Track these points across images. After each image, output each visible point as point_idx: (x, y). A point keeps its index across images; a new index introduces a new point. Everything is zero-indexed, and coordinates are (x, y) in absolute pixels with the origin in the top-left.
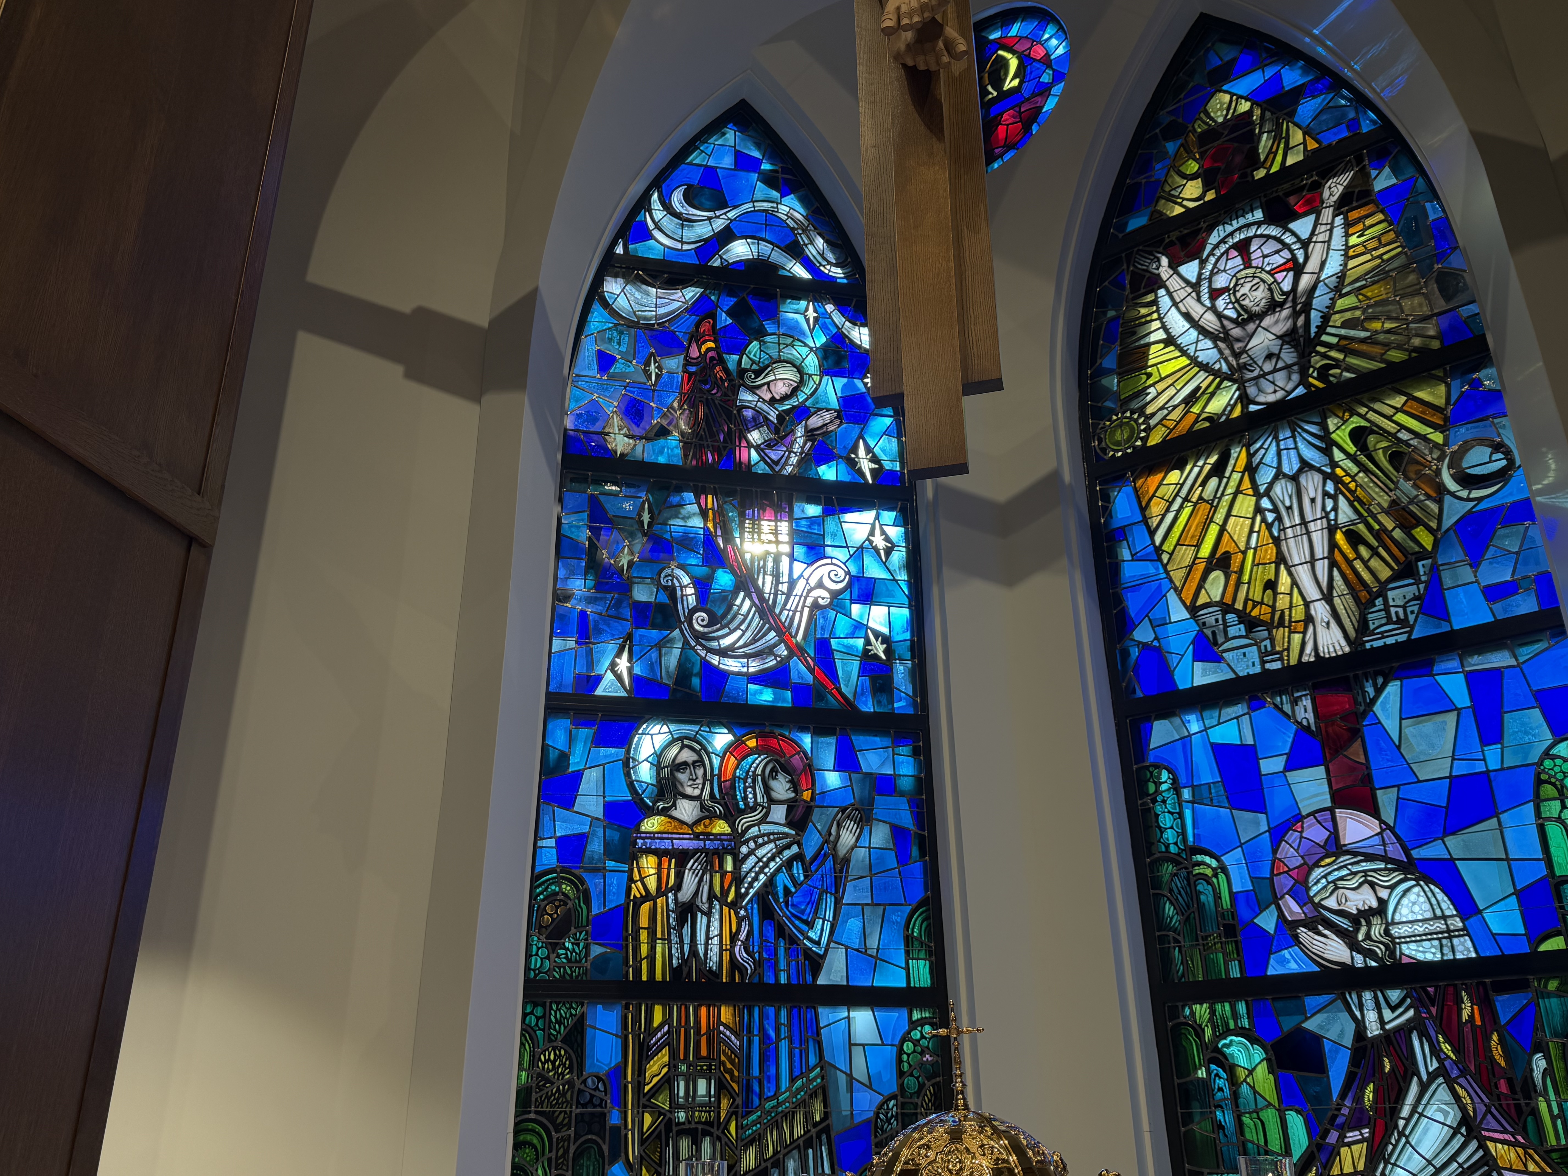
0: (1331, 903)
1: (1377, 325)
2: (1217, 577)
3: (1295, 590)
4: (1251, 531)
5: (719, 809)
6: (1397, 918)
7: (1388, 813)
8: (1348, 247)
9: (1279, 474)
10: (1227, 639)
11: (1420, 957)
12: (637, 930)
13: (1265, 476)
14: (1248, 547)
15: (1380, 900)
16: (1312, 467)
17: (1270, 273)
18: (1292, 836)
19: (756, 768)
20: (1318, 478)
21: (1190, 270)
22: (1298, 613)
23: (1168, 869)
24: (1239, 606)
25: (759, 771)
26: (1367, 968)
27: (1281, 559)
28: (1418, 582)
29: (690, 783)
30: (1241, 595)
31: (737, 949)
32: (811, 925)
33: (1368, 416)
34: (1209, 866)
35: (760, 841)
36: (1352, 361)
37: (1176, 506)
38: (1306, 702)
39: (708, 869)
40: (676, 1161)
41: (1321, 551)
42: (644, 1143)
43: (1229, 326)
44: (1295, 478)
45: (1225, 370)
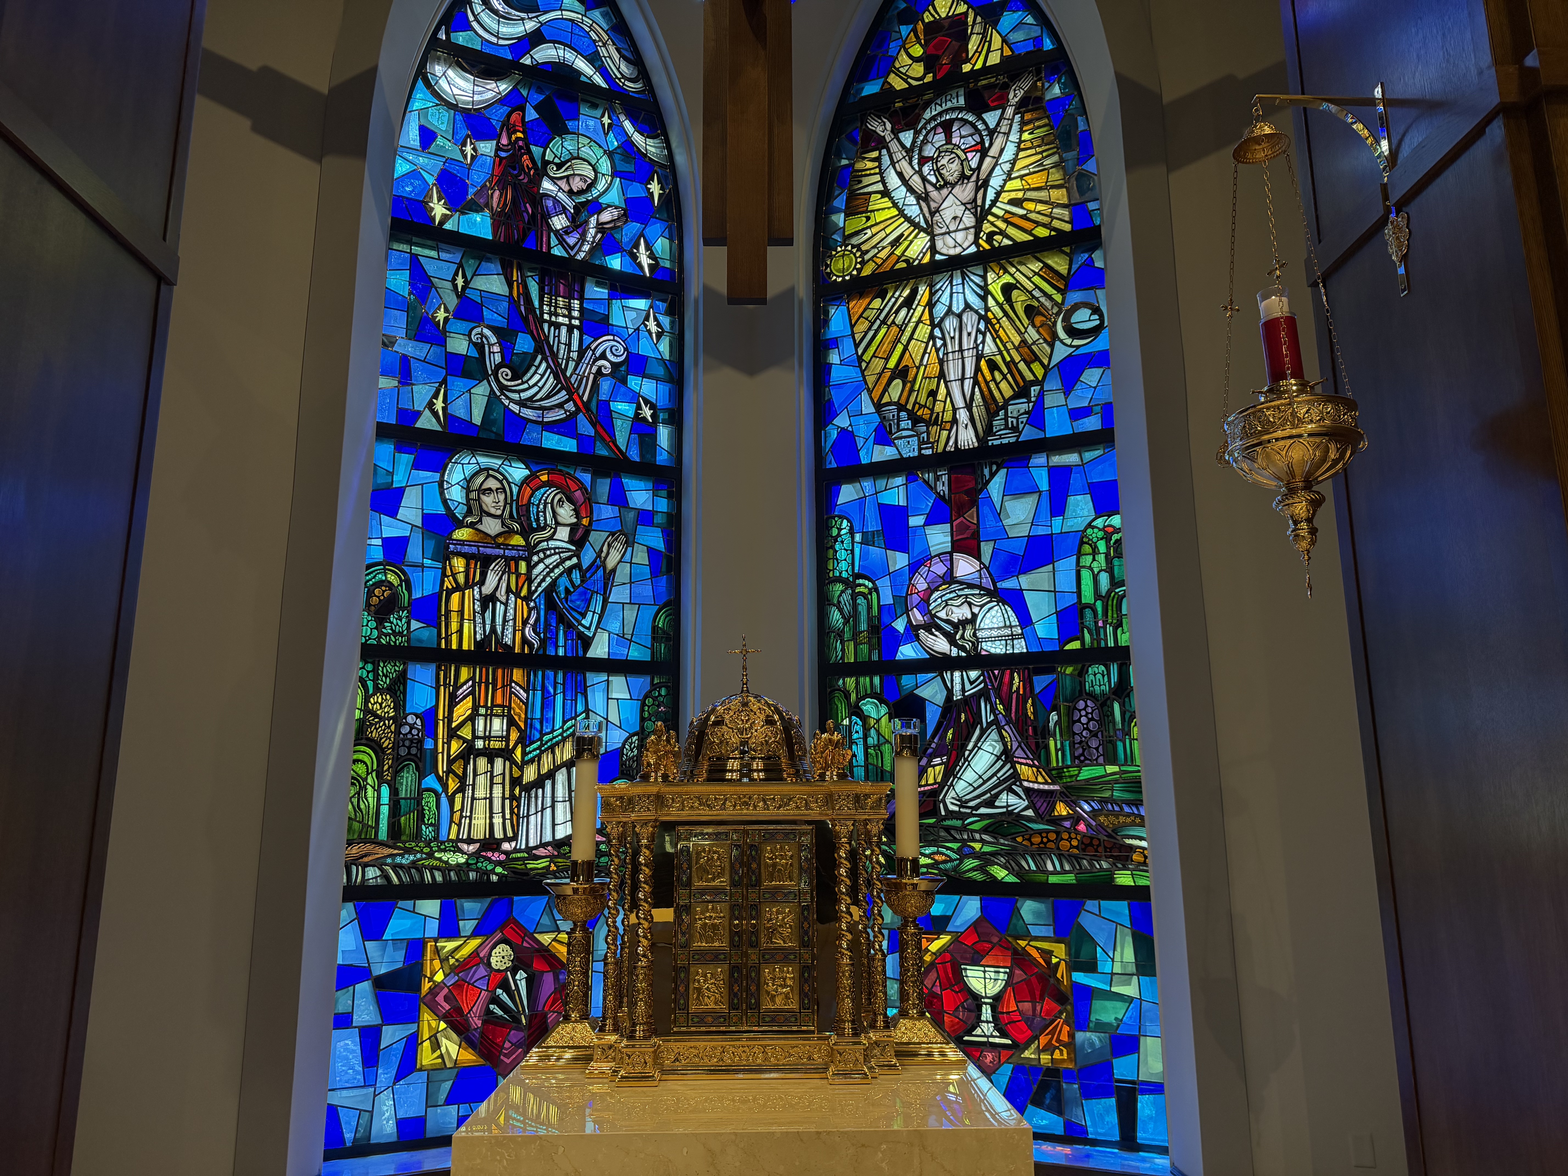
0: (942, 615)
1: (1031, 206)
2: (898, 383)
3: (948, 399)
4: (925, 352)
5: (516, 526)
6: (982, 626)
7: (986, 559)
8: (1021, 141)
9: (949, 312)
10: (899, 430)
11: (993, 651)
12: (448, 612)
13: (940, 310)
14: (921, 364)
15: (973, 614)
16: (972, 309)
17: (965, 151)
18: (923, 570)
19: (547, 498)
20: (975, 317)
21: (907, 137)
22: (948, 416)
23: (840, 587)
24: (909, 407)
25: (549, 500)
26: (959, 656)
27: (942, 375)
28: (1029, 402)
29: (494, 504)
30: (912, 400)
31: (527, 630)
32: (584, 616)
33: (1015, 275)
34: (866, 587)
35: (548, 553)
36: (1011, 231)
37: (875, 327)
38: (945, 478)
39: (507, 570)
40: (475, 774)
41: (969, 372)
42: (451, 762)
43: (930, 188)
44: (959, 316)
45: (923, 224)
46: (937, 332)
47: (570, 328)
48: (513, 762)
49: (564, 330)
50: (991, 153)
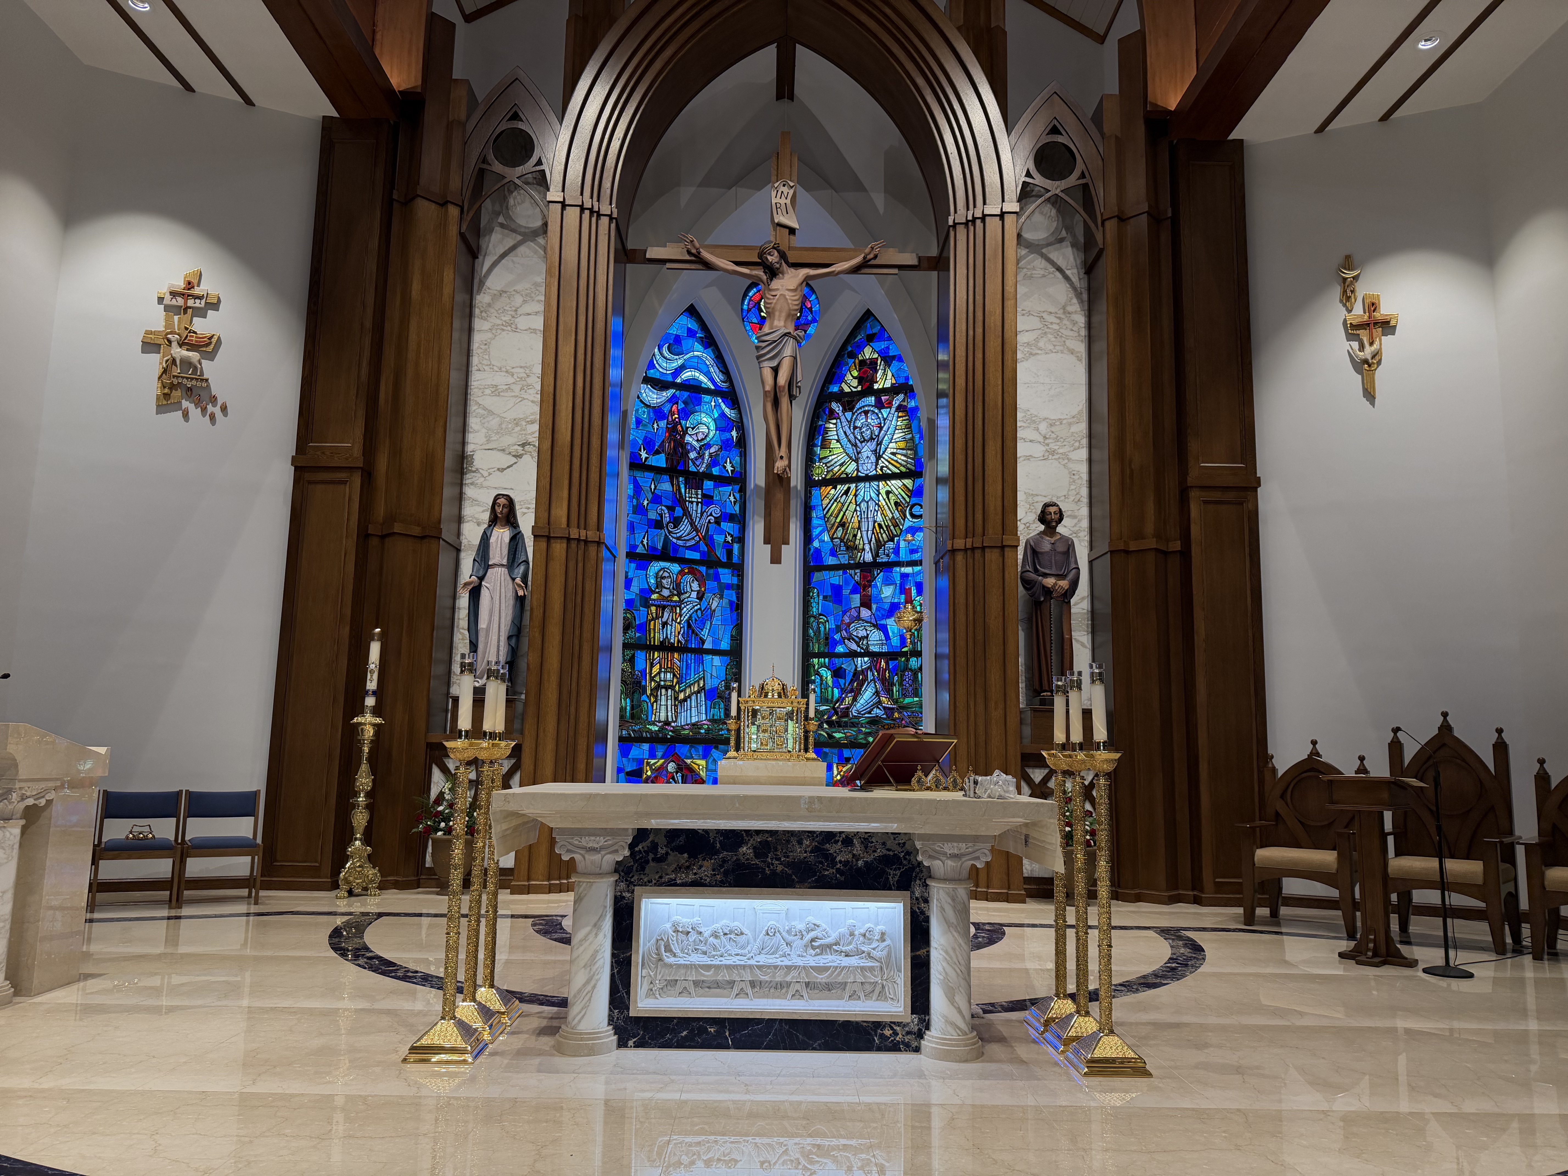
0: (855, 633)
1: (899, 456)
2: (840, 530)
3: (861, 539)
5: (675, 592)
6: (870, 639)
9: (863, 500)
10: (840, 551)
11: (874, 650)
12: (649, 629)
13: (860, 499)
15: (867, 634)
16: (873, 500)
17: (873, 426)
18: (848, 614)
19: (688, 579)
20: (874, 503)
22: (861, 547)
23: (812, 619)
24: (845, 540)
26: (861, 652)
27: (859, 528)
29: (667, 583)
30: (846, 537)
31: (680, 636)
32: (702, 630)
35: (688, 603)
36: (890, 466)
37: (831, 502)
38: (858, 574)
39: (672, 611)
40: (661, 695)
41: (871, 528)
42: (651, 690)
43: (858, 442)
44: (867, 502)
45: (854, 457)
46: (858, 509)
47: (697, 503)
48: (675, 691)
49: (695, 504)
50: (884, 429)
